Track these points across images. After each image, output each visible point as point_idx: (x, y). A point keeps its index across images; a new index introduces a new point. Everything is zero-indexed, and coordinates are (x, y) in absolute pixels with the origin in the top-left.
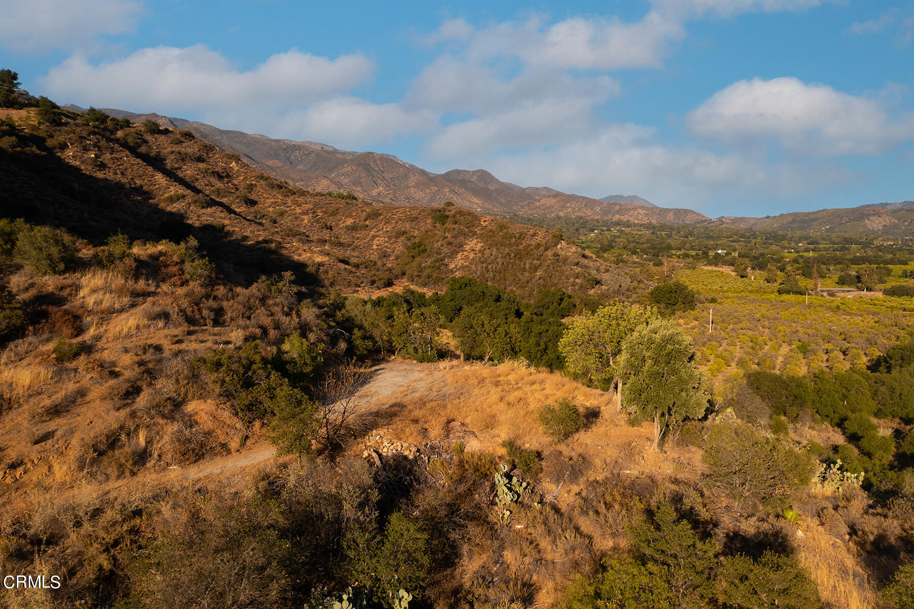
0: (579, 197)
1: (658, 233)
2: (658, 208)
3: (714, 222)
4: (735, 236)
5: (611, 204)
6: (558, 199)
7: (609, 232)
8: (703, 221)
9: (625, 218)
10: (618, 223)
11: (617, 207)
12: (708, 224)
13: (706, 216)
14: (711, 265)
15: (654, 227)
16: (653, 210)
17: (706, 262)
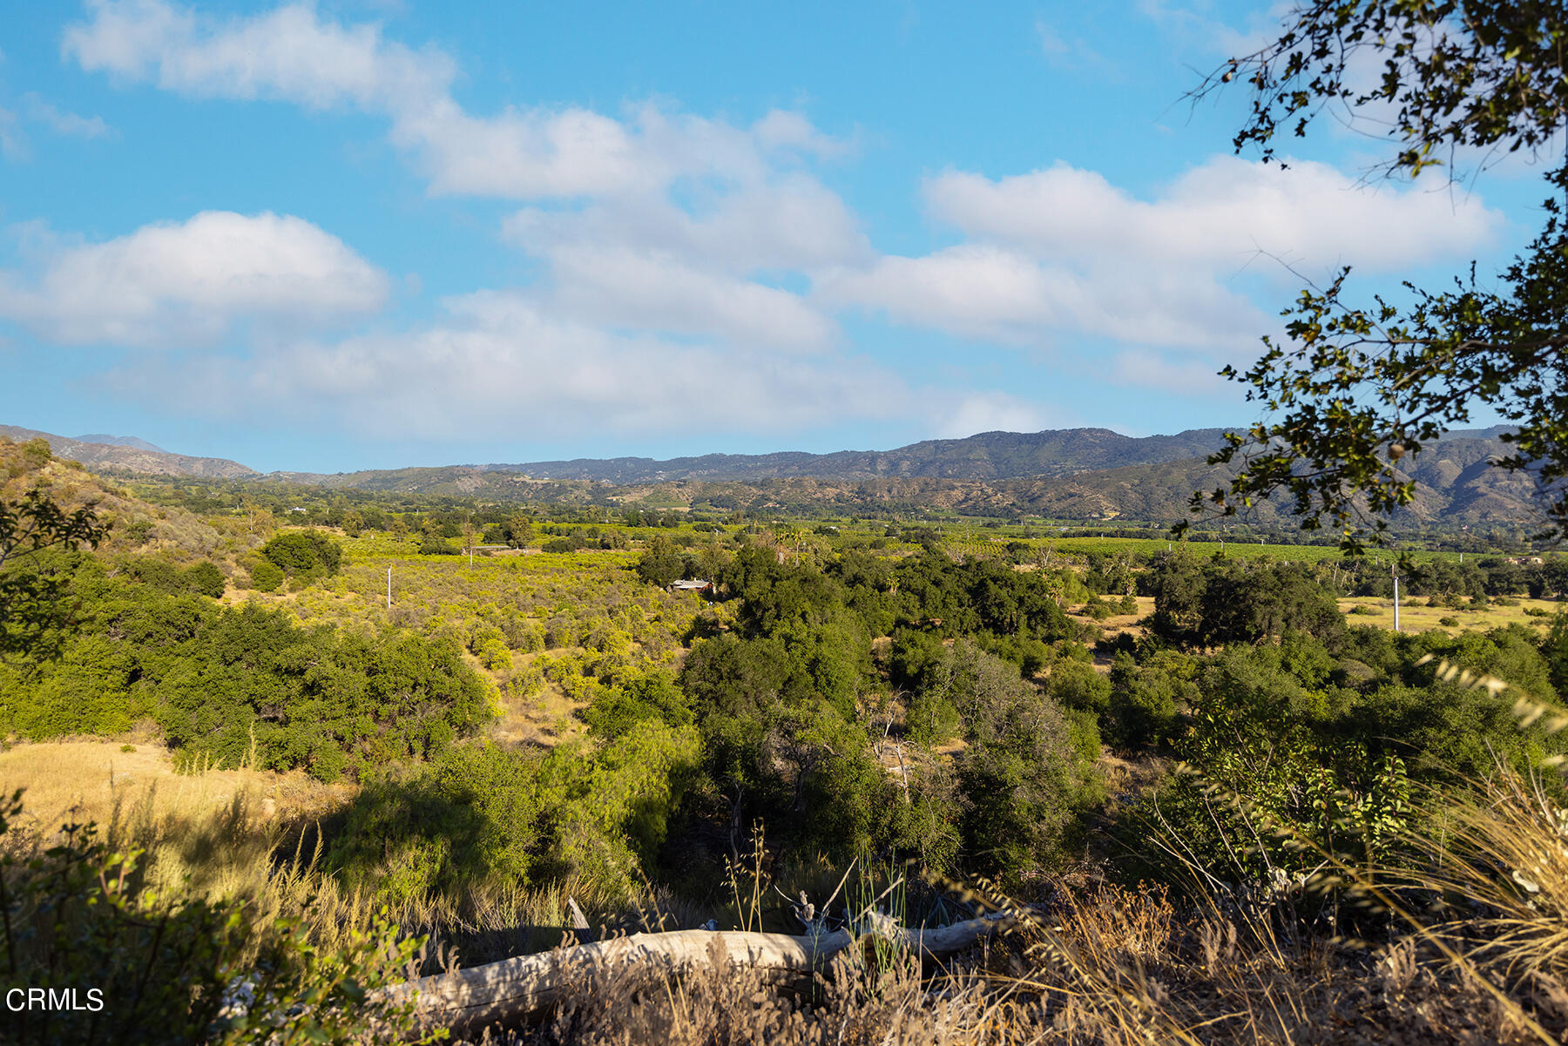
1: (187, 487)
2: (176, 455)
3: (267, 477)
5: (92, 445)
8: (253, 476)
12: (260, 479)
13: (255, 469)
15: (175, 480)
16: (165, 457)
17: (288, 521)
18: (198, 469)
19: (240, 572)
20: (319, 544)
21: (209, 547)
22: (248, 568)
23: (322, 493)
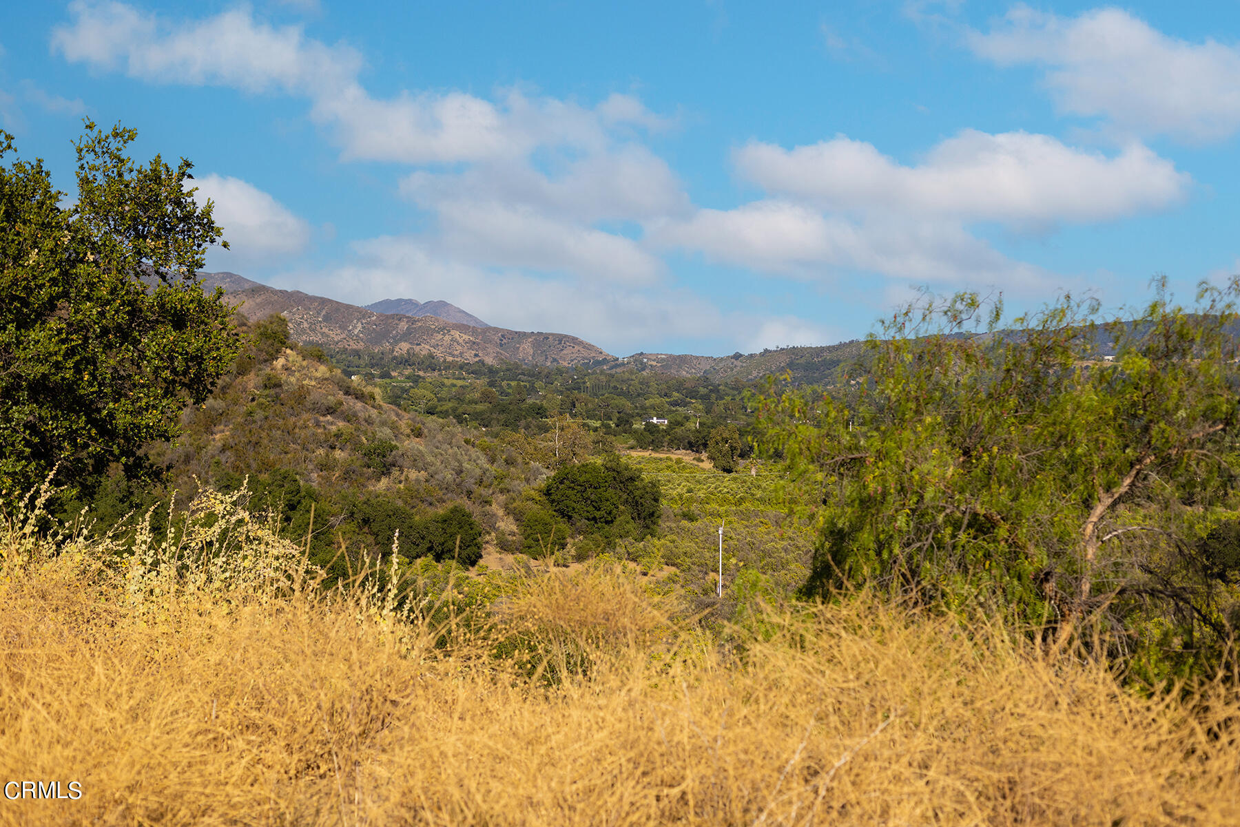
0: (313, 299)
1: (504, 383)
2: (496, 330)
3: (623, 364)
4: (675, 394)
5: (387, 317)
6: (258, 300)
7: (388, 381)
8: (598, 363)
9: (423, 350)
10: (405, 362)
11: (403, 326)
12: (611, 368)
13: (606, 350)
14: (644, 448)
15: (492, 371)
16: (482, 333)
17: (632, 442)
18: (526, 351)
19: (507, 525)
20: (624, 479)
21: (470, 483)
22: (518, 517)
23: (703, 391)
